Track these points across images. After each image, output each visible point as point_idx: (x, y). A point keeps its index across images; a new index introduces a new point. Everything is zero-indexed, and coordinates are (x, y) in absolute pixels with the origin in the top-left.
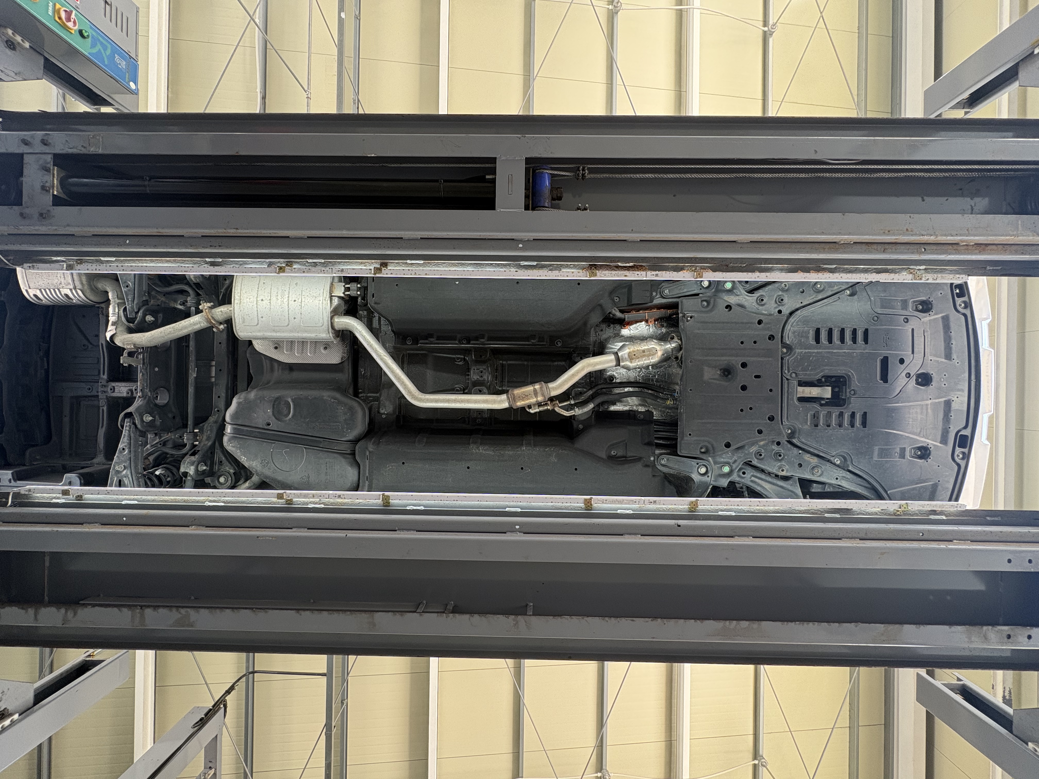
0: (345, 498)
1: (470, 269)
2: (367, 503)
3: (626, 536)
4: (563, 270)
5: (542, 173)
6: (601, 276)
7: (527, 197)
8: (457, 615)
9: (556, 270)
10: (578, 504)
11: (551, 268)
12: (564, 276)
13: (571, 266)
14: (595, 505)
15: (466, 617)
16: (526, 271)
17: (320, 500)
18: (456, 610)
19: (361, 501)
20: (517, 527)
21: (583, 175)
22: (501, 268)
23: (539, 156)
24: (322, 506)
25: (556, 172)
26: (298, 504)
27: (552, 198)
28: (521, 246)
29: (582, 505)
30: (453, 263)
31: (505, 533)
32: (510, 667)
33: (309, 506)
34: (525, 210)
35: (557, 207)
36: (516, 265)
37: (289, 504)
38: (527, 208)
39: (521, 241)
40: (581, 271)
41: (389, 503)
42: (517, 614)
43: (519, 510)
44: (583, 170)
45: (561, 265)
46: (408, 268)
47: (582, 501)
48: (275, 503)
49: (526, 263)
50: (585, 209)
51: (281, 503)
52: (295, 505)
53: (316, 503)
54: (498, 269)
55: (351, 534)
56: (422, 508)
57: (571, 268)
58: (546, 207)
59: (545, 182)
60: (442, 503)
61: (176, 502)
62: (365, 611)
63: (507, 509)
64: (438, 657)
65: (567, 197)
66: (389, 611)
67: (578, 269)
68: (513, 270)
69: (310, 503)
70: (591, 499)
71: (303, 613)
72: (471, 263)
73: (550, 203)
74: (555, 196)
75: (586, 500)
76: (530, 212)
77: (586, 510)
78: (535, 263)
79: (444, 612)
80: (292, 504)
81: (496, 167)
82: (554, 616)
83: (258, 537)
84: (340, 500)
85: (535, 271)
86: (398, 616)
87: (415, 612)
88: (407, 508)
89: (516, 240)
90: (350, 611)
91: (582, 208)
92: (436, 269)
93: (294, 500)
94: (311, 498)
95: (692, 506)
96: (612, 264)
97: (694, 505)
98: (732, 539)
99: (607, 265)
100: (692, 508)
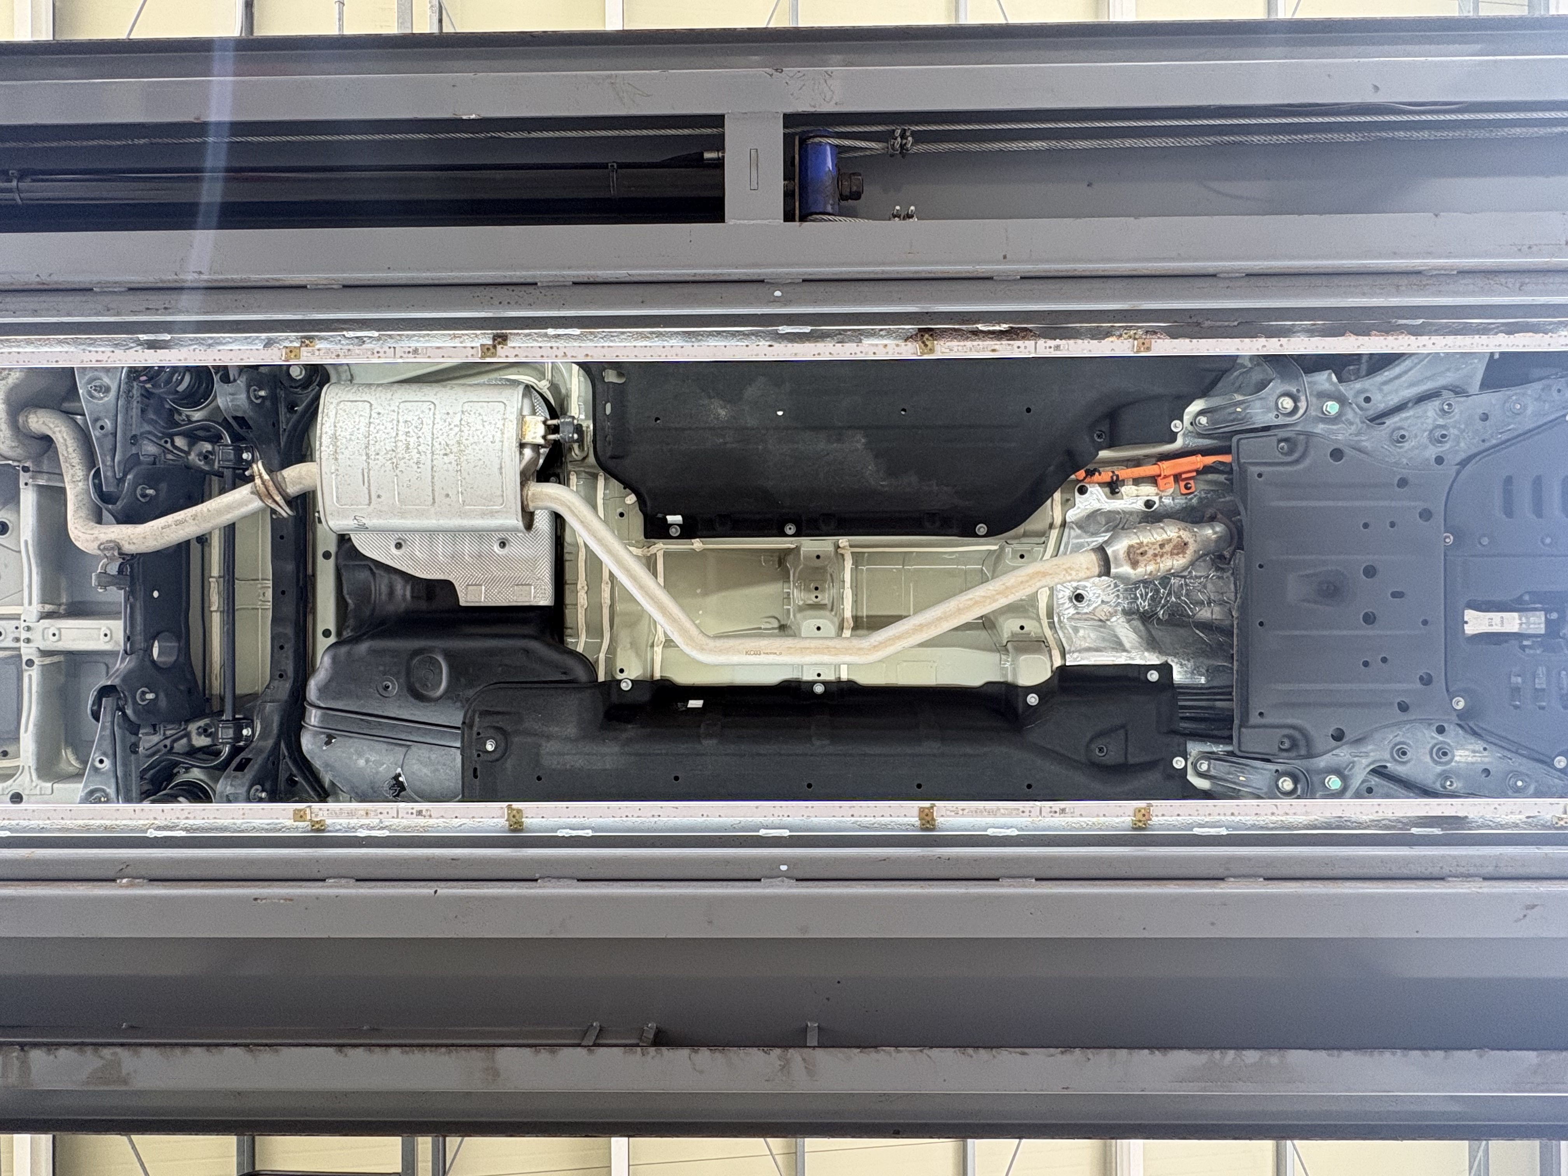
0: (432, 817)
2: (479, 824)
3: (1006, 882)
4: (866, 341)
5: (820, 144)
6: (942, 352)
7: (788, 195)
8: (664, 1050)
9: (850, 341)
10: (907, 819)
11: (842, 338)
12: (867, 353)
13: (881, 333)
14: (940, 821)
15: (683, 1053)
16: (790, 345)
17: (381, 822)
18: (661, 1040)
19: (466, 819)
20: (784, 868)
21: (903, 146)
22: (741, 340)
23: (812, 110)
24: (386, 833)
25: (848, 143)
26: (338, 831)
27: (841, 195)
28: (778, 293)
29: (915, 821)
30: (640, 333)
31: (760, 880)
32: (774, 1152)
33: (360, 834)
34: (786, 220)
35: (852, 214)
36: (770, 332)
37: (318, 831)
38: (789, 217)
39: (778, 284)
40: (902, 342)
41: (521, 824)
42: (786, 1046)
43: (786, 833)
44: (903, 136)
45: (862, 333)
46: (549, 344)
47: (916, 812)
48: (288, 829)
49: (789, 329)
50: (909, 216)
51: (301, 829)
52: (330, 832)
53: (376, 828)
54: (733, 342)
55: (445, 889)
56: (591, 830)
57: (882, 337)
58: (829, 214)
59: (825, 161)
60: (629, 822)
61: (88, 832)
62: (477, 1046)
63: (762, 832)
64: (628, 1136)
65: (871, 192)
66: (525, 1046)
67: (896, 338)
68: (764, 344)
69: (364, 826)
70: (933, 807)
71: (351, 1052)
72: (677, 331)
73: (836, 207)
74: (846, 192)
75: (922, 810)
76: (797, 223)
77: (922, 830)
78: (807, 329)
79: (637, 1046)
80: (323, 831)
81: (723, 135)
82: (863, 1047)
83: (256, 899)
84: (420, 821)
85: (808, 344)
86: (544, 1053)
87: (579, 1045)
88: (561, 832)
89: (769, 283)
90: (446, 1046)
91: (903, 214)
92: (609, 344)
93: (328, 822)
94: (362, 817)
95: (1140, 816)
96: (963, 327)
97: (1144, 815)
98: (1222, 884)
99: (955, 330)
100: (1140, 821)
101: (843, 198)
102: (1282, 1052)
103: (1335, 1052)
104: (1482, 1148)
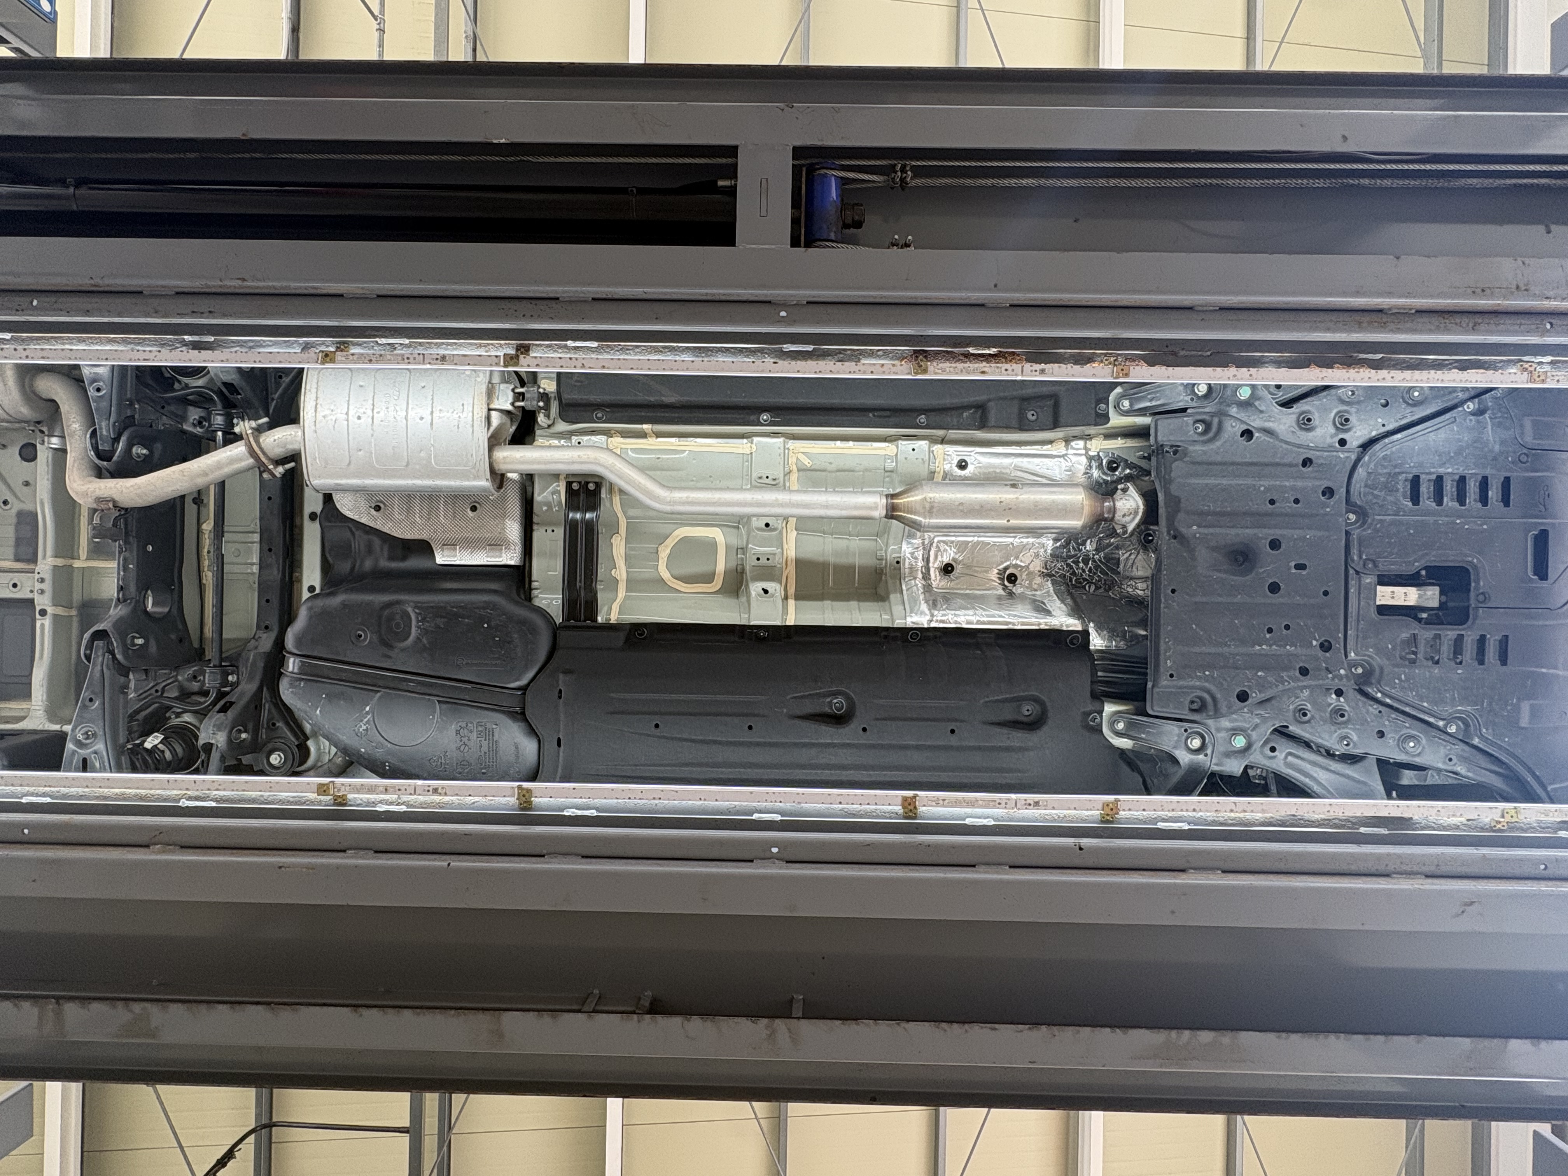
0: (446, 794)
1: (687, 357)
2: (488, 803)
3: (981, 868)
4: (864, 361)
5: (825, 176)
6: (936, 373)
7: (795, 222)
8: (659, 1018)
9: (849, 360)
10: (891, 807)
11: (842, 357)
12: (865, 373)
13: (879, 353)
14: (922, 809)
15: (676, 1021)
16: (793, 363)
17: (399, 798)
18: (657, 1008)
19: (476, 799)
20: (775, 850)
21: (903, 180)
22: (747, 356)
23: (819, 143)
24: (404, 808)
25: (851, 175)
26: (358, 805)
27: (844, 222)
28: (783, 314)
29: (898, 809)
30: (654, 347)
31: (752, 861)
32: (759, 1116)
33: (378, 809)
34: (792, 246)
35: (853, 241)
36: (775, 350)
37: (340, 804)
38: (795, 243)
39: (784, 305)
40: (897, 362)
41: (530, 803)
42: (773, 1016)
43: (778, 817)
44: (903, 170)
45: (861, 353)
46: (569, 356)
47: (899, 801)
48: (312, 803)
49: (793, 348)
50: (907, 245)
51: (324, 802)
52: (351, 805)
53: (391, 804)
54: (740, 359)
55: (458, 863)
56: (594, 813)
57: (880, 357)
58: (832, 241)
59: (830, 192)
60: (631, 803)
61: (124, 799)
62: (484, 1009)
63: (756, 816)
64: (624, 1097)
65: (873, 222)
66: (528, 1010)
67: (892, 359)
68: (769, 360)
69: (380, 802)
70: (915, 796)
71: (366, 1012)
72: (688, 348)
73: (839, 234)
74: (849, 221)
75: (905, 799)
76: (803, 249)
77: (905, 818)
78: (810, 348)
79: (634, 1013)
80: (345, 805)
81: (737, 164)
82: (844, 1019)
83: (280, 867)
84: (437, 798)
85: (810, 362)
86: (546, 1018)
87: (579, 1011)
88: (565, 813)
89: (775, 304)
90: (456, 1009)
91: (902, 242)
92: (622, 357)
93: (350, 796)
94: (381, 793)
95: (1108, 810)
96: (956, 350)
97: (1112, 809)
98: (1183, 876)
99: (947, 352)
100: (1108, 815)
101: (846, 226)
102: (1234, 1033)
103: (1284, 1035)
104: (1418, 1127)
